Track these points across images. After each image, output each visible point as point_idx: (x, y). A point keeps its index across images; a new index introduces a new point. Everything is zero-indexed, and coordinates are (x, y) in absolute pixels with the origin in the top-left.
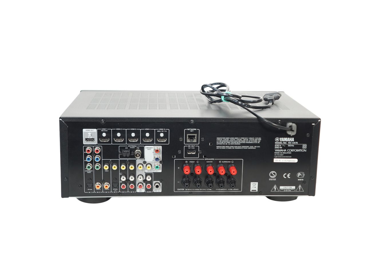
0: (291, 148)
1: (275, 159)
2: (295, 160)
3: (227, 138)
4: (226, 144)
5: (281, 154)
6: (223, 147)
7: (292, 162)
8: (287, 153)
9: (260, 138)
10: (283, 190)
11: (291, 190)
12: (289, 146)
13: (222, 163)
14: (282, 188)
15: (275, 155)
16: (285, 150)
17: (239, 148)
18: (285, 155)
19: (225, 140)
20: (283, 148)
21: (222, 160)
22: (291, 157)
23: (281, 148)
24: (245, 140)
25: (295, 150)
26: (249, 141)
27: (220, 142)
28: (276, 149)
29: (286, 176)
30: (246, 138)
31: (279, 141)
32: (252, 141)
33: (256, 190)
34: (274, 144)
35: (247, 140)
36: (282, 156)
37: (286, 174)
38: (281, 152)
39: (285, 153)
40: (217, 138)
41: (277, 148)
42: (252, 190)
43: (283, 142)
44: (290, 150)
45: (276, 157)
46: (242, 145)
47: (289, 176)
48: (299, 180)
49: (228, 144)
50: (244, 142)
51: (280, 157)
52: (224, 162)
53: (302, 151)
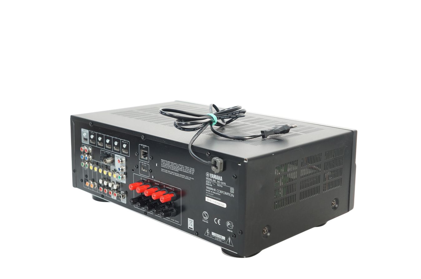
0: (220, 188)
1: (206, 198)
2: (224, 205)
3: (168, 162)
4: (168, 168)
5: (211, 193)
6: (166, 170)
7: (221, 206)
8: (217, 193)
9: (193, 169)
10: (214, 238)
11: (222, 241)
12: (218, 185)
13: (166, 188)
14: (213, 234)
15: (206, 193)
16: (215, 190)
17: (177, 175)
18: (215, 195)
19: (167, 163)
20: (213, 187)
21: (166, 185)
22: (220, 199)
23: (211, 185)
24: (182, 167)
25: (224, 193)
26: (185, 170)
27: (164, 165)
28: (207, 186)
29: (217, 221)
30: (182, 166)
31: (210, 177)
32: (187, 171)
33: (192, 229)
34: (206, 180)
35: (184, 168)
36: (212, 196)
37: (216, 219)
38: (212, 190)
39: (215, 193)
40: (162, 160)
41: (208, 184)
42: (189, 228)
43: (212, 179)
44: (219, 191)
45: (207, 195)
46: (180, 172)
47: (219, 222)
48: (228, 230)
49: (169, 168)
50: (181, 170)
51: (211, 196)
52: (167, 187)
53: (230, 195)
